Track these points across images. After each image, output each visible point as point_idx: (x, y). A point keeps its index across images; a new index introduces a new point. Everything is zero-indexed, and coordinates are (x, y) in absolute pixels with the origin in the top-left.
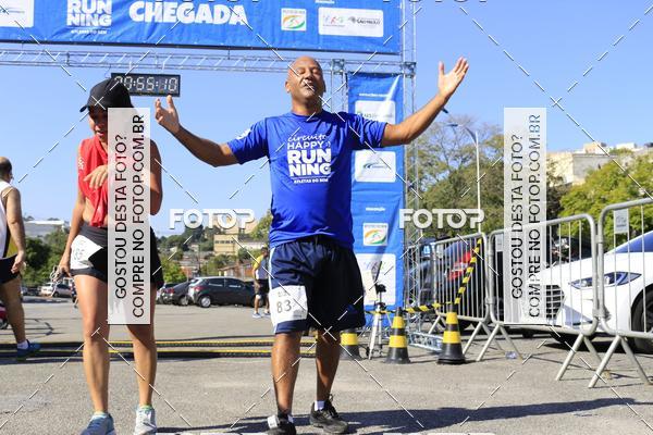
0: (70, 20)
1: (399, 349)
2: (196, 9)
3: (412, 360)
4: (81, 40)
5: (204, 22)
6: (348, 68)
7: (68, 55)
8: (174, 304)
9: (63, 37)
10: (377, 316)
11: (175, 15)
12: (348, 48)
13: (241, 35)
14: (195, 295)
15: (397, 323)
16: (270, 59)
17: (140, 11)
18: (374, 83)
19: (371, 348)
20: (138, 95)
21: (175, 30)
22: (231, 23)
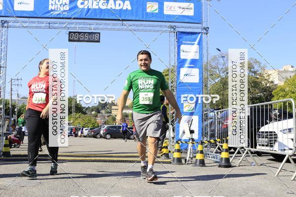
0: (50, 7)
1: (200, 160)
2: (108, 3)
3: (206, 165)
4: (56, 16)
5: (111, 8)
6: (177, 30)
7: (49, 23)
8: (94, 137)
9: (47, 15)
10: (190, 145)
11: (98, 5)
13: (128, 14)
14: (103, 133)
15: (200, 148)
16: (141, 25)
17: (82, 4)
18: (189, 37)
19: (187, 159)
20: (81, 41)
21: (98, 12)
22: (123, 9)
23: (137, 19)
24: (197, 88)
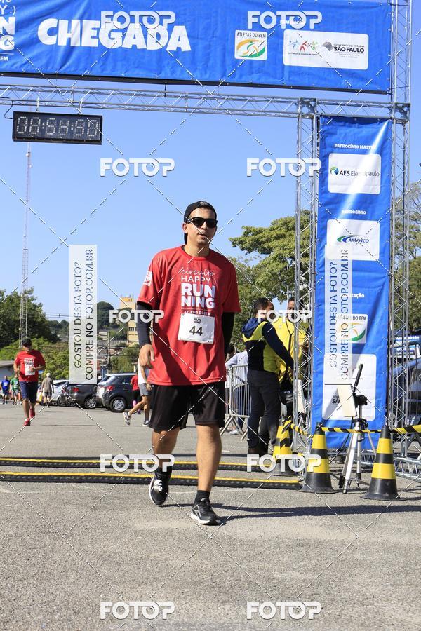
1: (384, 481)
3: (401, 495)
5: (134, 46)
10: (355, 436)
11: (97, 37)
12: (322, 84)
15: (383, 446)
16: (219, 97)
17: (53, 32)
18: (355, 130)
19: (347, 477)
20: (48, 140)
21: (97, 55)
22: (169, 48)
23: (207, 78)
24: (373, 275)
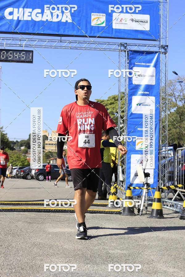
1: (157, 210)
2: (42, 13)
3: (165, 216)
5: (47, 20)
6: (129, 48)
10: (145, 191)
11: (31, 16)
12: (130, 37)
13: (68, 28)
14: (35, 174)
15: (157, 195)
16: (85, 42)
17: (11, 13)
18: (143, 57)
19: (141, 209)
20: (9, 61)
21: (30, 24)
22: (62, 21)
23: (79, 34)
